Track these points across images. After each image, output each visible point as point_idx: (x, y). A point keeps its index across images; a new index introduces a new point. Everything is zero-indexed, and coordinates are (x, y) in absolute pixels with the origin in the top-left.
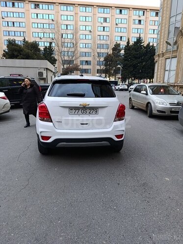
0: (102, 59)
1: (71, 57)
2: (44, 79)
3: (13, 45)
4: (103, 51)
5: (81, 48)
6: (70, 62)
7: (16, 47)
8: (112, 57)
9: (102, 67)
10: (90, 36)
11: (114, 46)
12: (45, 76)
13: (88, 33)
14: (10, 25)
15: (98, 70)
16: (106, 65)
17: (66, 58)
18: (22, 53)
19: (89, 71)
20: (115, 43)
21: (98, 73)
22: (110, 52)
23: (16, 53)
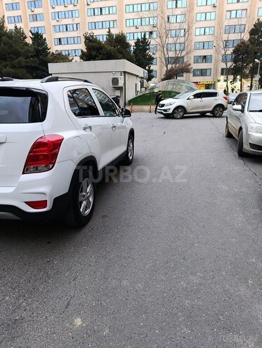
0: (230, 51)
1: (178, 52)
2: (120, 89)
3: (90, 41)
4: (233, 37)
5: (198, 36)
6: (177, 60)
7: (94, 44)
8: (248, 46)
9: (229, 64)
10: (213, 14)
11: (253, 27)
12: (121, 84)
13: (209, 8)
14: (96, 13)
15: (223, 70)
16: (235, 61)
17: (172, 54)
18: (102, 52)
19: (208, 72)
20: (255, 21)
21: (222, 74)
22: (246, 37)
23: (94, 53)
